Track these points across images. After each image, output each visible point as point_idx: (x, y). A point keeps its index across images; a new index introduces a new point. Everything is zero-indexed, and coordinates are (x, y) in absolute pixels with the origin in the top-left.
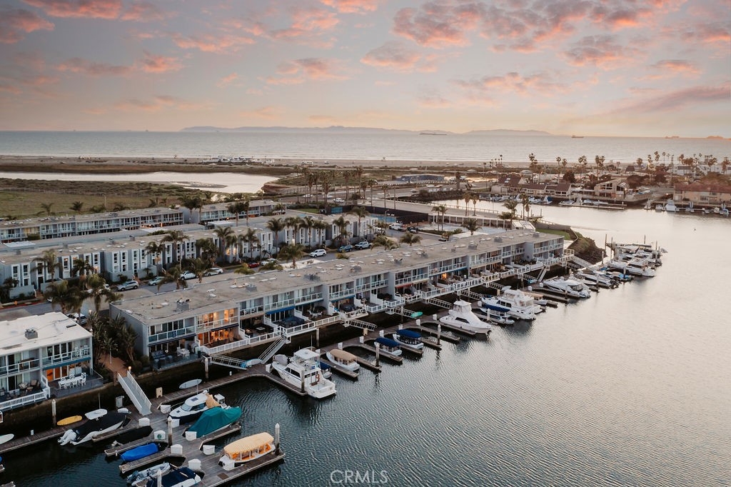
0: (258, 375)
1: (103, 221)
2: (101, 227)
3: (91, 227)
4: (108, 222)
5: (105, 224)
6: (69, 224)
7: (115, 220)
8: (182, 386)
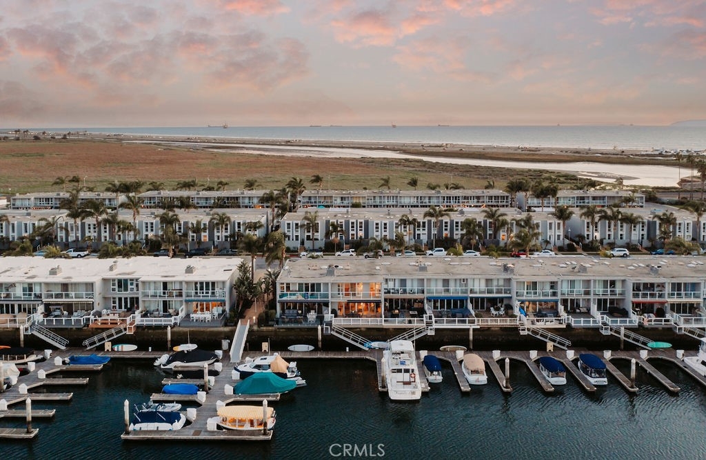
0: (371, 359)
1: (425, 197)
2: (422, 202)
3: (413, 201)
4: (430, 198)
5: (427, 200)
6: (393, 197)
7: (437, 197)
8: (291, 348)
